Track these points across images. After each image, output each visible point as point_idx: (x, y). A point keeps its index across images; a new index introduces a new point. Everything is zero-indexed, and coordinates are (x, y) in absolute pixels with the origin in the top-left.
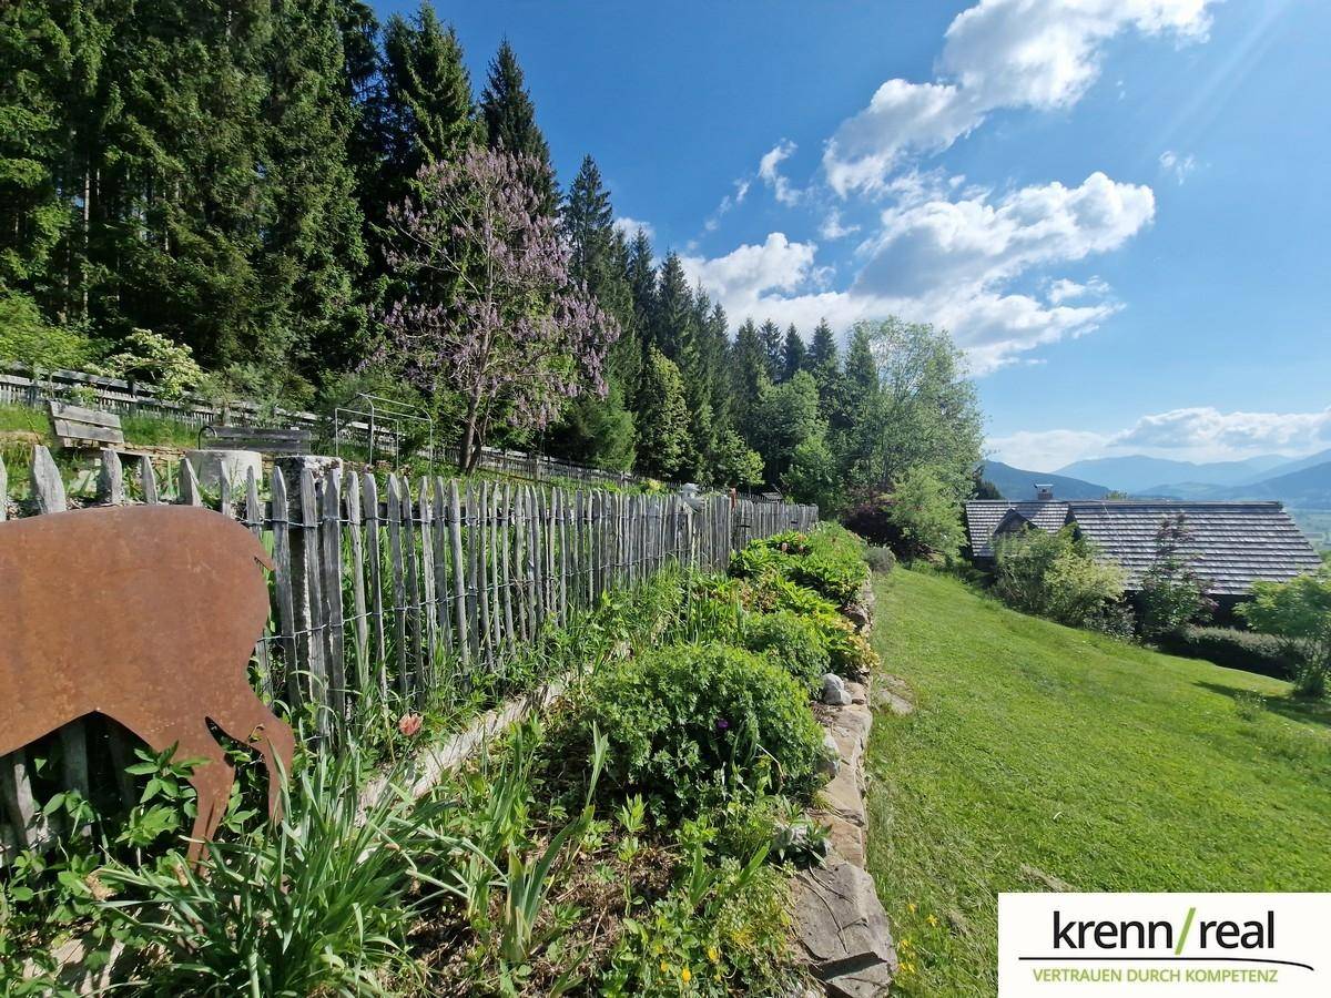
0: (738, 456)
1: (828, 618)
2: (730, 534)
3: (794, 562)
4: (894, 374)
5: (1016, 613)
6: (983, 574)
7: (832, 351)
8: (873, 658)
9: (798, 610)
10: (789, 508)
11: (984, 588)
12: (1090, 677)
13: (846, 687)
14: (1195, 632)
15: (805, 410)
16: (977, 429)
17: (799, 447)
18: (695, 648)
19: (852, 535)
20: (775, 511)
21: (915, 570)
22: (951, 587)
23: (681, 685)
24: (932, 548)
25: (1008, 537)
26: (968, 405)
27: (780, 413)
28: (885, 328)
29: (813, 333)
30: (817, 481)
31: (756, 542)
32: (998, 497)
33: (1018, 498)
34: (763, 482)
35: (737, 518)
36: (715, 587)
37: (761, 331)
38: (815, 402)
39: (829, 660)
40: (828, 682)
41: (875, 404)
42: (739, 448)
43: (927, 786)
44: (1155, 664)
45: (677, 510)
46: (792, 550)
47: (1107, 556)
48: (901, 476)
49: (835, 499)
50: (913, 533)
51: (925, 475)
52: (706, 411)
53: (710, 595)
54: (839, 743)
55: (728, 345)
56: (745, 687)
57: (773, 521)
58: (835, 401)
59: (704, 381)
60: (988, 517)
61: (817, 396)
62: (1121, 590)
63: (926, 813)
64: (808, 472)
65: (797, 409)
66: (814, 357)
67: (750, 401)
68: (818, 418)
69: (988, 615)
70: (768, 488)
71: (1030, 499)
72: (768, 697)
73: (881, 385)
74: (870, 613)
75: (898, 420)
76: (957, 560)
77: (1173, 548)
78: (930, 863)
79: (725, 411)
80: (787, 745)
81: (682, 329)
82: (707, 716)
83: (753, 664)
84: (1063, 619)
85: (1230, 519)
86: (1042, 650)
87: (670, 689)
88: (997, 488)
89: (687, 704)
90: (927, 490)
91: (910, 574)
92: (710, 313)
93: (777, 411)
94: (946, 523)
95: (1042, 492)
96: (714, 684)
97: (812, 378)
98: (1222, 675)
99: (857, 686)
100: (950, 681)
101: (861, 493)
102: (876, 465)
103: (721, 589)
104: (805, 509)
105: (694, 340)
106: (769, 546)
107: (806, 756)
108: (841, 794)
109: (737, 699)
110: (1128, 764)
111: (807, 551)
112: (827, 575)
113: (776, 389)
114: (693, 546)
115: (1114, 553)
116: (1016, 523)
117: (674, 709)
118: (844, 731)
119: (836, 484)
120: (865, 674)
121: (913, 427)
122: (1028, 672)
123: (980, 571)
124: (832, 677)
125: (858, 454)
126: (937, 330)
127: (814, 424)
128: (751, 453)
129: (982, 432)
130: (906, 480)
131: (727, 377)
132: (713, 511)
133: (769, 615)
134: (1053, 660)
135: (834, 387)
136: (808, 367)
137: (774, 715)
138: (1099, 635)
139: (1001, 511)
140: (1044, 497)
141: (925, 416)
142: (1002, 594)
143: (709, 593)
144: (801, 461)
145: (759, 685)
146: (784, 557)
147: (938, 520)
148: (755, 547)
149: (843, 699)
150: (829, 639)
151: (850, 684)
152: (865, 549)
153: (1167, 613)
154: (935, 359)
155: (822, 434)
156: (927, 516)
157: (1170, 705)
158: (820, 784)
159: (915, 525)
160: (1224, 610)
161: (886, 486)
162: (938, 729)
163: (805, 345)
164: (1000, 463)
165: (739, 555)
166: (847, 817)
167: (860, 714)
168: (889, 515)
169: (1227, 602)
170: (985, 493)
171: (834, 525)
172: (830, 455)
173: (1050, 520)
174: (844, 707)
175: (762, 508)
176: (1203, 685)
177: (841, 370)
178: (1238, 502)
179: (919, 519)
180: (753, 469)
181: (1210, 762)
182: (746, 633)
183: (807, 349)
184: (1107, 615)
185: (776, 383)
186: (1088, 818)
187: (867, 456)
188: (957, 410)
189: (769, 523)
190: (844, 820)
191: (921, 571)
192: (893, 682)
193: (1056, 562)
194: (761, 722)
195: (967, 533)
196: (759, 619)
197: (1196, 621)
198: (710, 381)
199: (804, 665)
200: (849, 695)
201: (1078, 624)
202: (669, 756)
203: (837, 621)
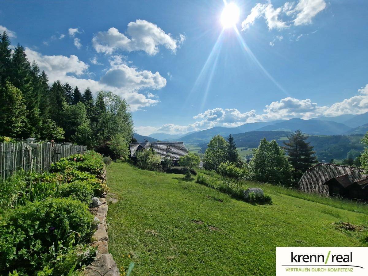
0: (53, 128)
1: (93, 180)
2: (51, 157)
3: (79, 164)
4: (111, 108)
5: (141, 170)
6: (134, 161)
7: (91, 98)
8: (107, 189)
9: (82, 179)
10: (75, 146)
11: (134, 165)
12: (156, 181)
13: (100, 200)
14: (172, 168)
15: (81, 115)
16: (132, 124)
17: (79, 127)
18: (37, 203)
19: (98, 154)
20: (71, 148)
21: (117, 162)
22: (126, 166)
23: (30, 220)
24: (121, 156)
25: (139, 152)
26: (130, 118)
27: (72, 115)
28: (109, 94)
29: (85, 91)
30: (86, 138)
31: (63, 159)
32: (137, 142)
33: (141, 142)
34: (64, 138)
35: (54, 151)
36: (44, 177)
37: (63, 86)
38: (85, 113)
39: (94, 193)
40: (94, 200)
41: (105, 115)
42: (53, 126)
43: (123, 221)
44: (166, 176)
45: (24, 148)
46: (78, 160)
47: (158, 154)
48: (113, 136)
49: (92, 143)
50: (116, 152)
51: (120, 136)
52: (37, 111)
53: (41, 181)
54: (99, 218)
55: (48, 87)
56: (63, 211)
57: (70, 151)
58: (92, 113)
59: (36, 99)
60: (134, 147)
61: (86, 111)
62: (160, 161)
63: (123, 228)
64: (83, 135)
65: (78, 114)
66: (85, 98)
67: (59, 110)
68: (86, 118)
69: (135, 171)
70: (66, 140)
71: (143, 142)
72: (73, 211)
73: (107, 111)
74: (105, 177)
75: (112, 121)
76: (127, 158)
77: (169, 152)
78: (125, 242)
79: (47, 112)
80: (80, 225)
81: (25, 76)
82: (44, 228)
83: (66, 202)
84: (151, 169)
85: (176, 145)
86: (147, 177)
87: (24, 223)
88: (137, 140)
89: (34, 227)
90: (120, 140)
91: (116, 163)
92: (39, 74)
93: (70, 114)
94: (125, 149)
95: (146, 140)
96: (48, 214)
97: (84, 105)
98: (176, 176)
99: (103, 199)
100: (127, 190)
101: (101, 141)
102: (105, 133)
103: (47, 178)
104: (82, 147)
105: (31, 82)
106: (68, 160)
107: (88, 226)
108: (100, 234)
109: (59, 217)
110: (163, 198)
111: (84, 160)
112: (91, 167)
113: (70, 107)
114: (32, 162)
115: (159, 154)
116: (141, 148)
117: (27, 230)
118: (100, 214)
119: (92, 139)
120: (105, 194)
121: (116, 123)
122: (145, 183)
123: (133, 161)
124: (95, 198)
125: (100, 130)
126: (123, 98)
127: (85, 120)
128: (59, 128)
129: (134, 126)
130: (114, 137)
131: (48, 99)
132: (43, 149)
133: (71, 183)
134: (150, 179)
135: (92, 109)
136: (83, 101)
137: (75, 217)
138: (157, 172)
139: (138, 145)
140: (146, 141)
141: (119, 120)
142: (138, 166)
143: (41, 180)
144: (80, 131)
145: (69, 209)
146: (74, 163)
147: (123, 148)
148: (63, 161)
149: (99, 204)
150: (94, 187)
151: (100, 199)
152: (102, 158)
153: (168, 165)
154: (122, 106)
155: (87, 123)
156: (120, 147)
157: (169, 183)
158: (93, 234)
159: (117, 150)
160: (176, 163)
161: (109, 139)
162: (125, 204)
163: (82, 94)
164: (137, 134)
165: (55, 164)
166: (102, 240)
167: (105, 207)
168: (110, 147)
169: (176, 161)
170: (134, 141)
171: (93, 151)
172: (91, 130)
173: (147, 147)
174: (100, 207)
175: (65, 147)
176: (173, 178)
177: (94, 104)
178: (177, 142)
179: (118, 148)
180: (60, 134)
181: (175, 193)
182: (61, 191)
183: (82, 95)
184: (158, 167)
185: (70, 105)
186: (157, 213)
187: (103, 130)
188: (127, 119)
189: (68, 153)
190: (101, 242)
191: (118, 162)
192: (112, 195)
193: (149, 157)
194: (70, 222)
195: (130, 151)
196: (66, 185)
197: (172, 166)
198: (39, 99)
199: (85, 197)
200: (101, 202)
201: (153, 170)
202: (26, 250)
203: (96, 180)
